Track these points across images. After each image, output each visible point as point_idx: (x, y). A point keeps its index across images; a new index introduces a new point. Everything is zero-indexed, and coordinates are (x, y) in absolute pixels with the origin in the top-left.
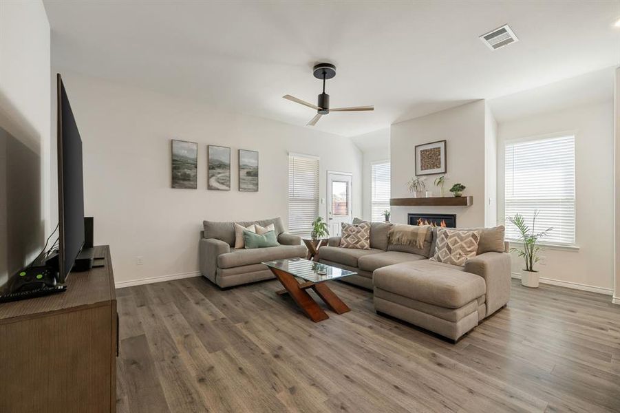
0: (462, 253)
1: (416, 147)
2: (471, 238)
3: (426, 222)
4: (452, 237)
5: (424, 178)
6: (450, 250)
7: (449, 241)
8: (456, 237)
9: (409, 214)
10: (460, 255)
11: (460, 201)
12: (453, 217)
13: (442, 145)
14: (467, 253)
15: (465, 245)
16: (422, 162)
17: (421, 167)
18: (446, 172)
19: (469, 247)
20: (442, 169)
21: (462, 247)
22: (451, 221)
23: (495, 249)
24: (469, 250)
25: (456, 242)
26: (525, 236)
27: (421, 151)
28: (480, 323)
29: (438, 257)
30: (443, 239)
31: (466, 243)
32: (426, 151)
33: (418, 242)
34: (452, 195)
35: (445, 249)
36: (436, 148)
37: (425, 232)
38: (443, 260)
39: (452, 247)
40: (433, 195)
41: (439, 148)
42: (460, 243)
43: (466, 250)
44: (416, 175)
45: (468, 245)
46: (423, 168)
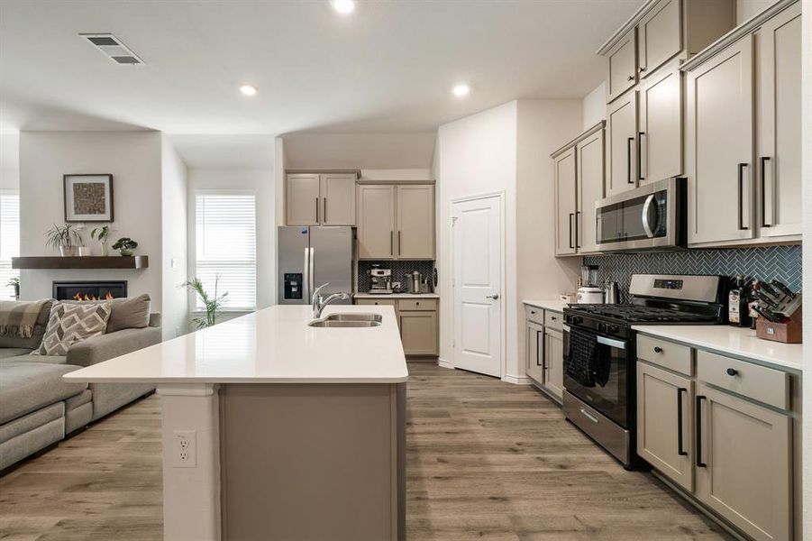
0: (78, 336)
1: (65, 176)
2: (95, 314)
3: (86, 298)
4: (69, 314)
5: (79, 226)
6: (61, 334)
7: (61, 322)
8: (75, 315)
9: (55, 283)
10: (75, 339)
11: (126, 262)
12: (124, 283)
13: (106, 181)
14: (86, 335)
15: (84, 325)
16: (75, 201)
17: (76, 209)
18: (112, 220)
19: (90, 327)
20: (107, 217)
21: (80, 329)
22: (119, 289)
23: (131, 325)
24: (89, 330)
25: (73, 321)
26: (206, 302)
27: (75, 185)
28: (68, 437)
29: (43, 350)
30: (55, 319)
31: (86, 322)
32: (83, 185)
33: (21, 329)
34: (118, 253)
35: (56, 334)
36: (99, 184)
38: (48, 351)
39: (65, 330)
40: (92, 253)
41: (103, 184)
42: (79, 322)
43: (84, 331)
44: (66, 220)
45: (90, 324)
46: (78, 210)
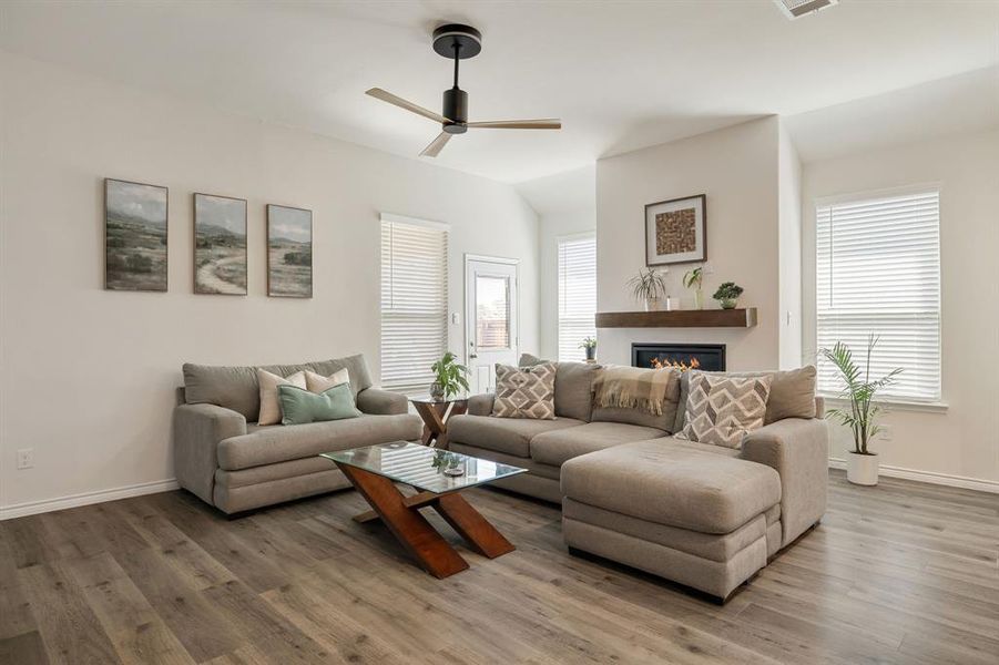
0: (736, 422)
1: (647, 207)
2: (753, 392)
3: (666, 362)
4: (717, 389)
5: (663, 270)
6: (713, 415)
7: (711, 399)
8: (725, 391)
9: (634, 345)
10: (733, 425)
11: (734, 318)
12: (721, 349)
13: (697, 205)
14: (746, 421)
15: (742, 407)
16: (658, 239)
17: (658, 248)
18: (705, 260)
19: (749, 410)
20: (698, 255)
21: (736, 410)
22: (713, 358)
23: (796, 412)
24: (749, 415)
25: (725, 400)
26: (852, 385)
27: (657, 217)
28: (770, 560)
29: (691, 433)
30: (699, 394)
31: (742, 401)
32: (668, 215)
33: (651, 403)
34: (718, 305)
35: (705, 414)
36: (687, 211)
37: (665, 381)
38: (699, 436)
39: (717, 411)
40: (681, 305)
41: (693, 210)
42: (733, 401)
43: (743, 416)
44: (647, 265)
45: (749, 406)
46: (662, 250)
